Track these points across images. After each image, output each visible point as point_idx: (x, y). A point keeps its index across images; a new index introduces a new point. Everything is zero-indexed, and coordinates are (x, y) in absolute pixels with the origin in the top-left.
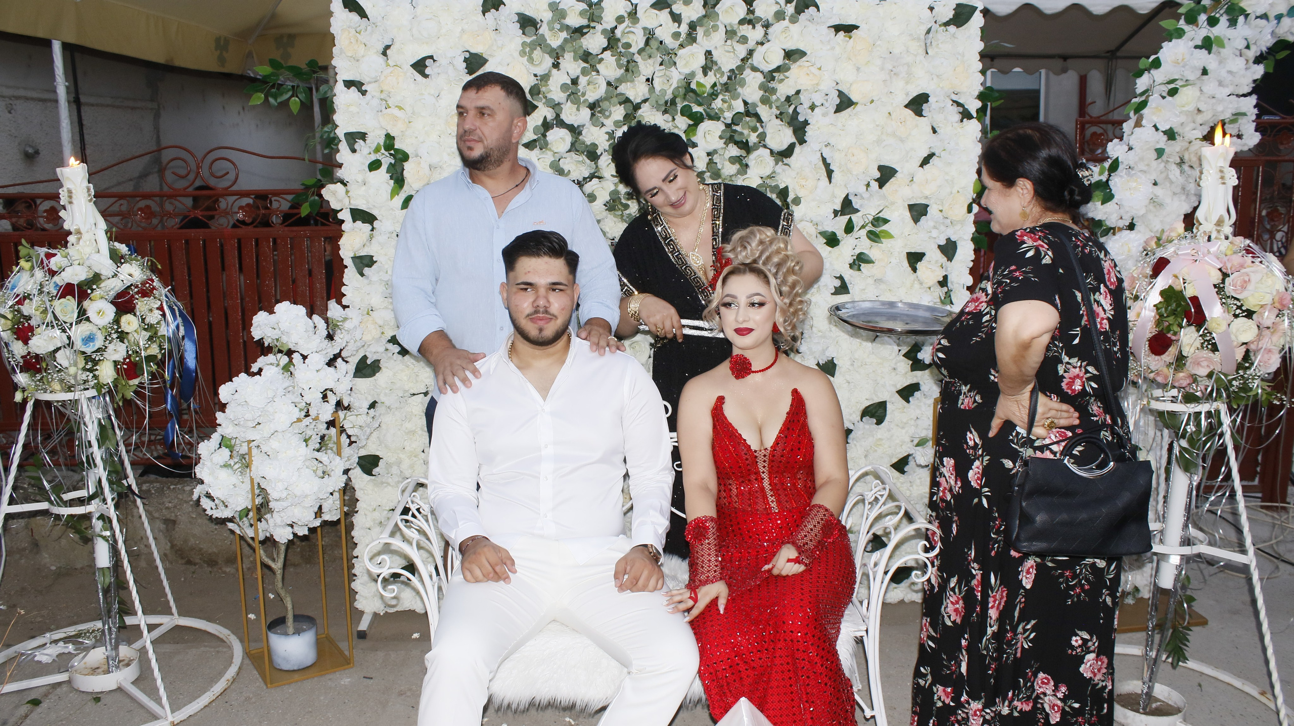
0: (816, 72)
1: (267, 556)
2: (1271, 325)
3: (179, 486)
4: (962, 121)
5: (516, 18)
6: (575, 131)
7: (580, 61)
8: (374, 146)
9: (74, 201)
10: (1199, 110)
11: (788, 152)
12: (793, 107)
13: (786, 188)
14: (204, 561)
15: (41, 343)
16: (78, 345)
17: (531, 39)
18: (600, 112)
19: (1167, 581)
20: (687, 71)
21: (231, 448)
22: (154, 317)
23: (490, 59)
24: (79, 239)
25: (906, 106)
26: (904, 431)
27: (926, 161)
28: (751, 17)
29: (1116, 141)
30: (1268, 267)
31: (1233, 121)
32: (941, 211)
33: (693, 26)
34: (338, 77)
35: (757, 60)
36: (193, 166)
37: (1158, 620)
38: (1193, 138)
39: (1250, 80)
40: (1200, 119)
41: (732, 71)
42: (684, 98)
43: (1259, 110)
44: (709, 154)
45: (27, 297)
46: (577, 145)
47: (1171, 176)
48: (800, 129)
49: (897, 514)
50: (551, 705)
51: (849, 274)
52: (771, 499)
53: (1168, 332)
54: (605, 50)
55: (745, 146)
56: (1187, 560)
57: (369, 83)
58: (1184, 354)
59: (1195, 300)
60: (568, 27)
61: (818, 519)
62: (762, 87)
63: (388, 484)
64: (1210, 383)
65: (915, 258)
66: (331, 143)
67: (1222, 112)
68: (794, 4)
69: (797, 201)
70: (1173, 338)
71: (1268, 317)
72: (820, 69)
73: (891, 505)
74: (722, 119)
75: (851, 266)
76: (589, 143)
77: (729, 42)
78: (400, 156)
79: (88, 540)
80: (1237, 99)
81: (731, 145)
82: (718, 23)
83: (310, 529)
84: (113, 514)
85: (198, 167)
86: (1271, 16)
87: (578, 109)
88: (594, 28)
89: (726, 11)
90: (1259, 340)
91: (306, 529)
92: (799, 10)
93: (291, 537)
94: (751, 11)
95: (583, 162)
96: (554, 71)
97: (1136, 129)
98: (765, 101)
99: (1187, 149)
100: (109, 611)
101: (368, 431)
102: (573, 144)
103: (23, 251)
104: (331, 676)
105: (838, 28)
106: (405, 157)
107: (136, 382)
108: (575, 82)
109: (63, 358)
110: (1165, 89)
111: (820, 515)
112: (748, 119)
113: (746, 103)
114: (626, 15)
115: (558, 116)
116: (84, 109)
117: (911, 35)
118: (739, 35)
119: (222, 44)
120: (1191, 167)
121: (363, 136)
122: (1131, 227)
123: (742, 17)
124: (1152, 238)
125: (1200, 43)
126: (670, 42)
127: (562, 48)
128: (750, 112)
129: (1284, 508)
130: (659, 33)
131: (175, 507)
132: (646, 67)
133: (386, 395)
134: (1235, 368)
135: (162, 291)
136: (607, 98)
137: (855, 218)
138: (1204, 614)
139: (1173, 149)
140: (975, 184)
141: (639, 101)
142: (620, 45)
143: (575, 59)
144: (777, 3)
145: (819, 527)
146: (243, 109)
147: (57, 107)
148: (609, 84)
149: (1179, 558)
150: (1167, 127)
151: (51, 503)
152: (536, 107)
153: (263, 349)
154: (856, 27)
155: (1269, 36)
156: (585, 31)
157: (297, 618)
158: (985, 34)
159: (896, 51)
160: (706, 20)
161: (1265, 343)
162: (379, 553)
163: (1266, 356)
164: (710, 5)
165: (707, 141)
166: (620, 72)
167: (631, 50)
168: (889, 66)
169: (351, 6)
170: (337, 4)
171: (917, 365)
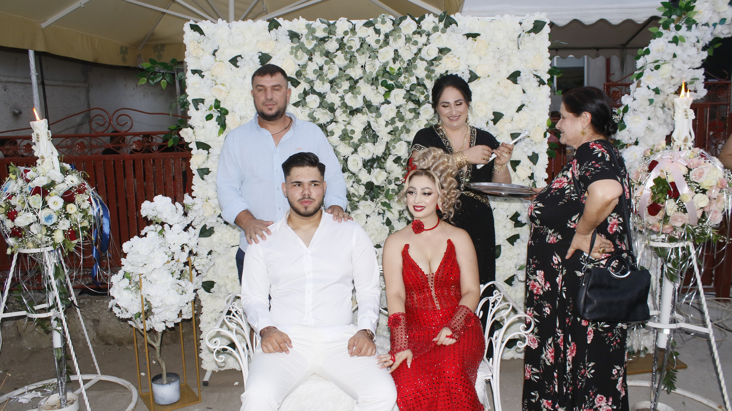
0: (457, 60)
1: (151, 340)
2: (716, 197)
3: (101, 300)
4: (539, 86)
5: (288, 33)
6: (322, 96)
7: (324, 57)
8: (209, 106)
9: (40, 140)
10: (672, 77)
14: (116, 343)
15: (21, 221)
16: (43, 221)
17: (296, 45)
18: (335, 85)
19: (663, 344)
20: (384, 61)
21: (130, 279)
22: (86, 205)
23: (273, 57)
24: (43, 162)
25: (508, 78)
26: (511, 261)
27: (520, 109)
28: (419, 30)
29: (626, 95)
30: (713, 164)
31: (691, 83)
32: (529, 137)
33: (387, 36)
34: (188, 68)
35: (423, 54)
36: (108, 119)
37: (658, 366)
38: (669, 93)
39: (700, 60)
40: (673, 82)
41: (409, 60)
42: (383, 76)
43: (706, 76)
44: (397, 108)
45: (14, 195)
46: (323, 103)
47: (658, 115)
52: (436, 302)
53: (659, 202)
54: (338, 50)
55: (418, 103)
56: (673, 331)
57: (206, 71)
58: (668, 214)
59: (673, 184)
60: (317, 38)
61: (462, 313)
62: (427, 69)
63: (220, 297)
64: (683, 231)
65: (515, 164)
66: (185, 105)
67: (685, 78)
68: (443, 22)
70: (662, 206)
71: (714, 193)
72: (459, 58)
73: (504, 304)
74: (404, 88)
76: (330, 103)
77: (407, 44)
78: (223, 112)
79: (49, 332)
80: (693, 70)
81: (410, 102)
82: (401, 34)
83: (175, 324)
84: (63, 317)
85: (110, 120)
86: (711, 24)
87: (323, 84)
88: (332, 38)
89: (406, 27)
90: (710, 206)
91: (173, 324)
92: (446, 26)
93: (164, 329)
94: (419, 27)
95: (326, 113)
96: (310, 62)
97: (638, 88)
98: (428, 77)
99: (666, 99)
100: (61, 373)
101: (208, 267)
102: (320, 103)
103: (11, 169)
104: (188, 408)
105: (468, 36)
106: (226, 112)
107: (75, 242)
108: (321, 68)
109: (34, 229)
110: (653, 66)
111: (464, 311)
112: (419, 87)
113: (417, 78)
114: (349, 30)
115: (312, 87)
116: (47, 88)
117: (509, 38)
118: (413, 40)
119: (124, 51)
120: (669, 109)
121: (202, 101)
122: (636, 143)
123: (414, 30)
124: (648, 149)
125: (671, 40)
126: (374, 45)
127: (314, 49)
128: (420, 83)
129: (729, 301)
130: (367, 39)
131: (99, 312)
132: (361, 59)
133: (217, 247)
134: (697, 221)
135: (90, 190)
136: (339, 77)
138: (685, 363)
139: (659, 99)
140: (548, 121)
141: (357, 78)
142: (346, 47)
143: (321, 56)
144: (434, 22)
145: (463, 318)
146: (136, 86)
147: (32, 87)
148: (340, 69)
149: (669, 330)
150: (655, 87)
151: (28, 311)
152: (299, 83)
153: (148, 222)
154: (479, 35)
155: (710, 35)
156: (326, 40)
157: (168, 374)
158: (551, 37)
159: (501, 48)
160: (394, 32)
161: (713, 207)
162: (215, 337)
163: (714, 215)
164: (396, 24)
165: (395, 100)
166: (347, 62)
167: (353, 50)
168: (498, 56)
169: (195, 28)
170: (187, 27)
171: (518, 224)
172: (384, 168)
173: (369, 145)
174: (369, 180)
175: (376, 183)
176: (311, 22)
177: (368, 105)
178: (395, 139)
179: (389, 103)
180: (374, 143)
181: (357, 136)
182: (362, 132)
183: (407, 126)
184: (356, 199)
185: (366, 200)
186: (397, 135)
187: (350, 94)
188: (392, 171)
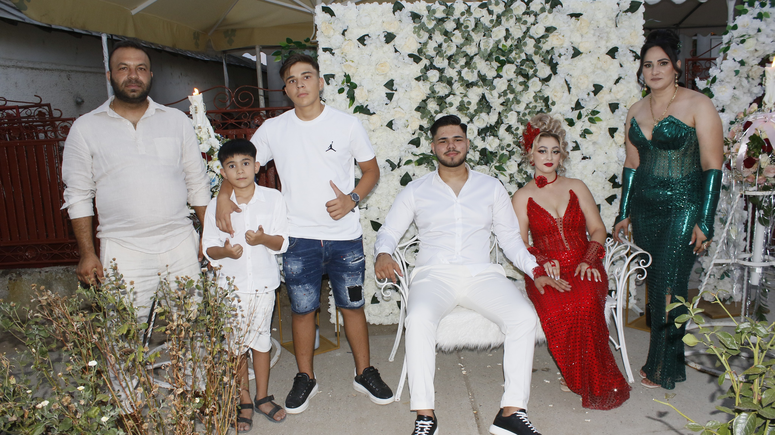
0: (562, 38)
4: (635, 60)
5: (410, 14)
6: (441, 71)
7: (443, 36)
8: (340, 81)
10: (756, 50)
11: (548, 79)
12: (550, 56)
13: (548, 97)
17: (418, 25)
18: (453, 61)
19: (755, 281)
20: (497, 39)
23: (397, 36)
25: (607, 54)
26: (609, 219)
27: (617, 81)
28: (528, 11)
29: (713, 67)
32: (625, 106)
33: (499, 17)
34: (320, 47)
35: (532, 32)
38: (753, 64)
40: (757, 54)
41: (519, 38)
42: (496, 52)
44: (508, 81)
46: (442, 78)
47: (743, 84)
48: (554, 67)
49: (626, 249)
50: (466, 348)
51: (579, 140)
52: (566, 244)
53: (754, 156)
54: (455, 29)
55: (527, 77)
57: (335, 49)
58: (762, 167)
59: (767, 140)
60: (436, 19)
62: (535, 46)
65: (612, 131)
67: (769, 50)
68: (550, 3)
69: (553, 103)
70: (756, 159)
72: (563, 36)
74: (515, 63)
75: (581, 136)
76: (448, 77)
77: (518, 24)
78: (353, 86)
81: (519, 76)
82: (512, 14)
87: (443, 60)
88: (450, 18)
89: (516, 8)
92: (553, 7)
94: (528, 8)
95: (445, 87)
96: (430, 41)
97: (724, 61)
98: (536, 53)
99: (751, 70)
102: (440, 78)
104: (330, 352)
105: (572, 15)
106: (355, 86)
108: (440, 46)
110: (739, 40)
112: (528, 63)
113: (526, 54)
114: (465, 11)
115: (431, 63)
117: (608, 18)
118: (523, 20)
119: (196, 36)
121: (333, 76)
122: (723, 111)
123: (524, 11)
124: (741, 113)
125: (756, 16)
126: (488, 24)
127: (433, 29)
128: (528, 59)
130: (482, 19)
132: (476, 37)
136: (457, 53)
137: (582, 111)
139: (744, 70)
141: (472, 55)
142: (463, 26)
143: (441, 35)
144: (542, 3)
148: (457, 47)
149: (761, 269)
150: (740, 59)
152: (421, 59)
154: (581, 15)
156: (445, 20)
158: (646, 16)
159: (601, 26)
160: (506, 13)
164: (508, 6)
165: (507, 74)
166: (462, 41)
167: (468, 29)
168: (598, 34)
169: (326, 10)
170: (318, 9)
171: (615, 185)
172: (497, 136)
173: (483, 115)
174: (483, 147)
175: (490, 149)
176: (430, 4)
177: (483, 78)
178: (506, 110)
179: (501, 77)
180: (488, 114)
181: (473, 108)
182: (477, 104)
183: (518, 98)
184: (472, 164)
185: (482, 164)
186: (509, 106)
187: (466, 69)
188: (504, 139)
